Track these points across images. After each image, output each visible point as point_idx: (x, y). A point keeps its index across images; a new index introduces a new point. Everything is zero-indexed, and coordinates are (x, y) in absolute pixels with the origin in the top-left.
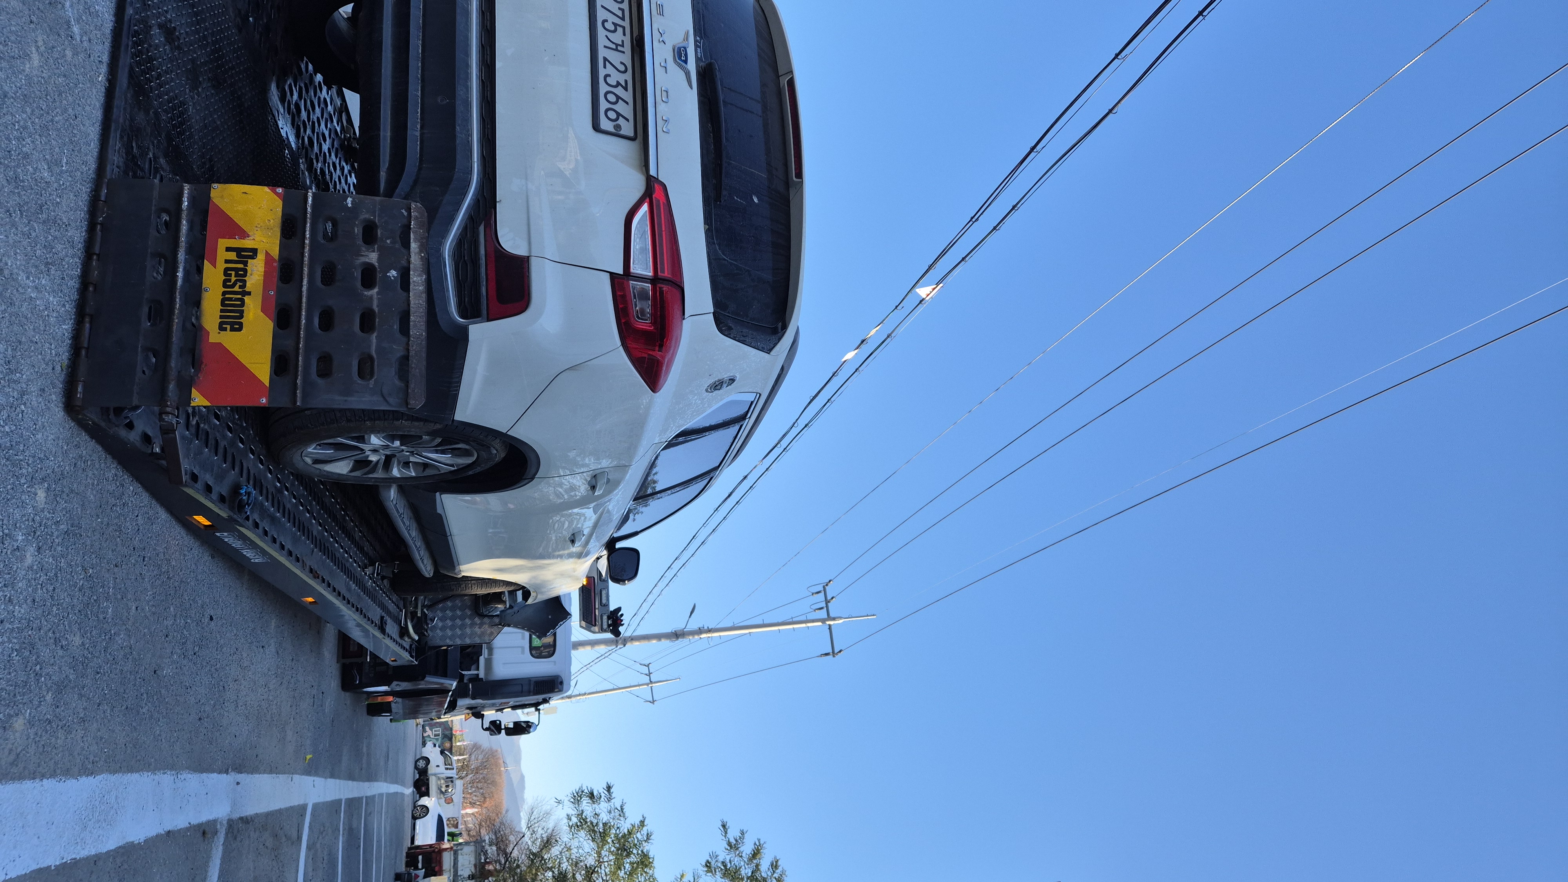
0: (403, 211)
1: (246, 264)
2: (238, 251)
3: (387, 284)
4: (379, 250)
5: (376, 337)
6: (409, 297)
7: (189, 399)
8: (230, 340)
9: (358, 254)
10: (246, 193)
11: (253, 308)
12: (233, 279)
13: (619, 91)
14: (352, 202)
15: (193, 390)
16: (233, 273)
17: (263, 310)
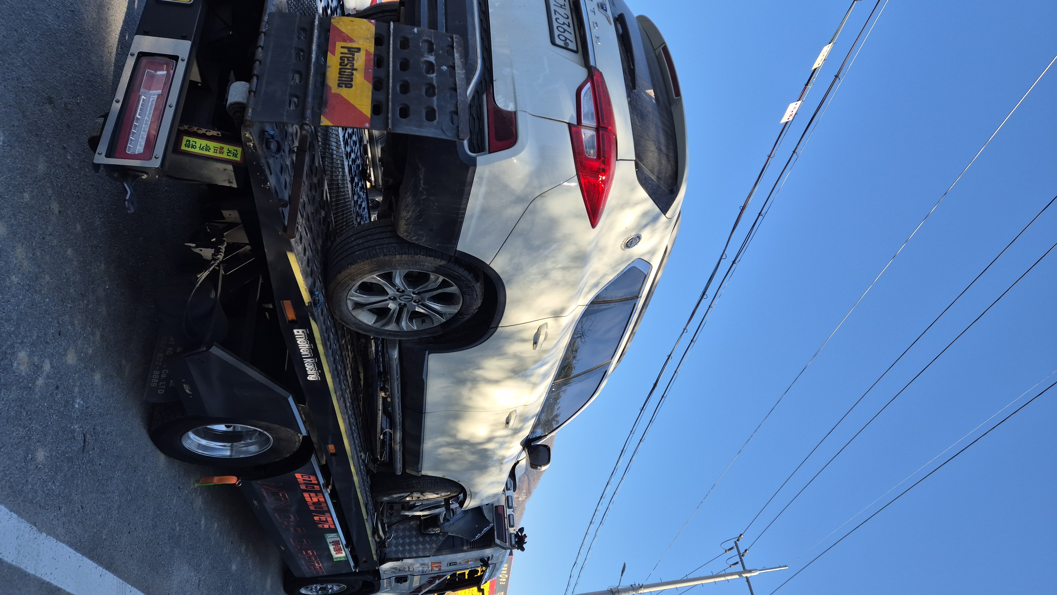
0: (449, 38)
1: (354, 55)
2: (349, 49)
3: (441, 73)
4: (435, 55)
5: (436, 99)
6: (456, 80)
7: (319, 121)
8: (344, 92)
9: (422, 56)
10: (352, 21)
11: (358, 77)
12: (346, 62)
13: (565, 27)
14: (417, 31)
15: (322, 117)
16: (346, 59)
17: (366, 78)
